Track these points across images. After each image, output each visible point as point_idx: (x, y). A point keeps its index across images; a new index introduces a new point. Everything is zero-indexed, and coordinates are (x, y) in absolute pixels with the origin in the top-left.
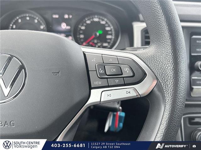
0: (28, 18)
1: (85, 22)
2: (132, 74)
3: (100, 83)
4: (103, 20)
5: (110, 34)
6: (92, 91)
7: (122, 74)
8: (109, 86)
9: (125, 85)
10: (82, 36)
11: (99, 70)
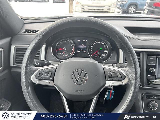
0: (65, 41)
1: (94, 44)
2: (121, 77)
3: (110, 79)
4: (103, 43)
5: (106, 50)
6: (107, 82)
7: (118, 77)
8: (113, 81)
9: (119, 81)
10: (92, 51)
11: (109, 75)
